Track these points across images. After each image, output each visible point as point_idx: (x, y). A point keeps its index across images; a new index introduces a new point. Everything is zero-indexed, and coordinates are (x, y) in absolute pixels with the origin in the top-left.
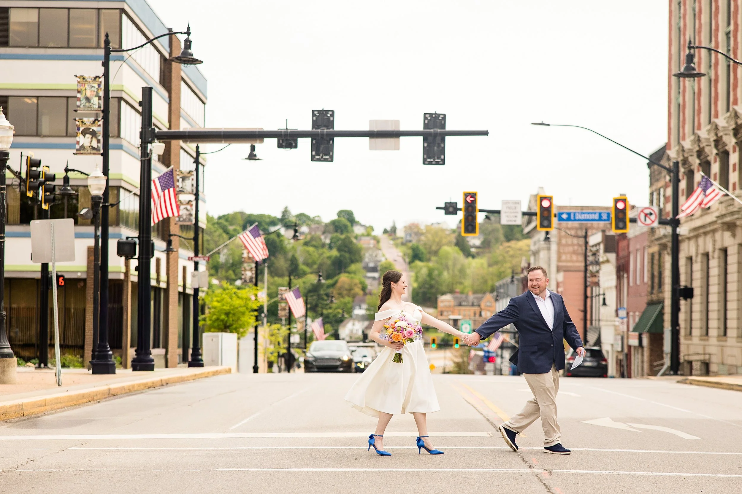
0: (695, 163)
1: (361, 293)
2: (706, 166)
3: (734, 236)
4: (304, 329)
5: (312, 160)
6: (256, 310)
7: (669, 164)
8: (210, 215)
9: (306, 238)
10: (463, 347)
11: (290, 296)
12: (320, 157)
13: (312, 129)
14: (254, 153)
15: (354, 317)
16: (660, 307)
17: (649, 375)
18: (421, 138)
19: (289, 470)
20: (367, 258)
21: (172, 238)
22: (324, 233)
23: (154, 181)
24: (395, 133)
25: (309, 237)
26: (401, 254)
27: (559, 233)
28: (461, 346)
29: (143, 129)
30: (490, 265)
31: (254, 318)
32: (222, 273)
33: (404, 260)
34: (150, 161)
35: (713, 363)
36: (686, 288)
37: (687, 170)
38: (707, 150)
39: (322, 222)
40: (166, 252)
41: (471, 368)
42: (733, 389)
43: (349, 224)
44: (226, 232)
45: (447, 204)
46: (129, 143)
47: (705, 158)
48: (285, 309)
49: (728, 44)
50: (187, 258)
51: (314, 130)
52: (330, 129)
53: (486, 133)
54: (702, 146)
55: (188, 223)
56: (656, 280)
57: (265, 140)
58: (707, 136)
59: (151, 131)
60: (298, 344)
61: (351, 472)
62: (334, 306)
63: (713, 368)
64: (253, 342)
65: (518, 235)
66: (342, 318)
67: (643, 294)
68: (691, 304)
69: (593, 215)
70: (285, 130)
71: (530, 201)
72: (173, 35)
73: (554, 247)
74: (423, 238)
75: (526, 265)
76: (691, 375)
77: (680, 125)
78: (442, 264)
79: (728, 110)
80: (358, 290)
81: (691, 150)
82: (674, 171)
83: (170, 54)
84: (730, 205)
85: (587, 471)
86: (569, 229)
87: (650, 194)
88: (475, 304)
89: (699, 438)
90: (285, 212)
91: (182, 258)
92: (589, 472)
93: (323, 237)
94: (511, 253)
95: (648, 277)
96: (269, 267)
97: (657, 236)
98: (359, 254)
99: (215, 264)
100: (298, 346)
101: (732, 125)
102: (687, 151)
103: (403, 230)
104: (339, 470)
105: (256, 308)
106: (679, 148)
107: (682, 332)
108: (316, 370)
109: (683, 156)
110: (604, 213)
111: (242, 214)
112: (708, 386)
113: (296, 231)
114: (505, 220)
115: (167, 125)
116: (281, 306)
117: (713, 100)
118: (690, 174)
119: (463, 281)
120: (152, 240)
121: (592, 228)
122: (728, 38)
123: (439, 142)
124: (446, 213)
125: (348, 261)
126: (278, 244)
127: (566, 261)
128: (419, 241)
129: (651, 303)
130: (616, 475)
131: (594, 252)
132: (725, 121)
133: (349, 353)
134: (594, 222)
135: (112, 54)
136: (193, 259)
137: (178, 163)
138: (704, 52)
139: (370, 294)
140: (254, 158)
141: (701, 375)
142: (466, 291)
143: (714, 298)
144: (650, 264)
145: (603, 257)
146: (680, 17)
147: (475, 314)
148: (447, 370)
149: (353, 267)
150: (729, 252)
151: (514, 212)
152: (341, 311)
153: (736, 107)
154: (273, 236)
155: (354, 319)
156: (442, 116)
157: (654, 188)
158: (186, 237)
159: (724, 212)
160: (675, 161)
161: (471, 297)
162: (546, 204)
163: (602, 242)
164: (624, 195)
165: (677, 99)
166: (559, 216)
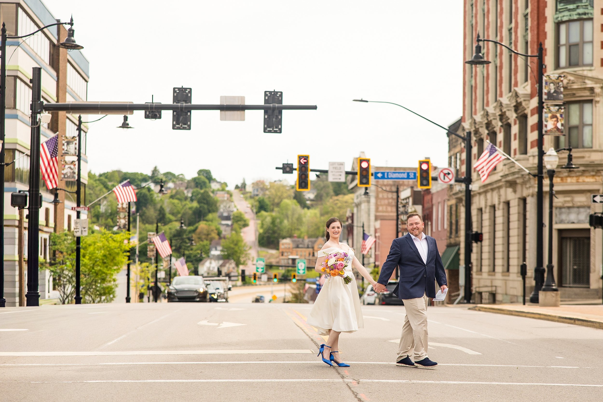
0: (484, 133)
1: (217, 237)
2: (493, 135)
3: (515, 191)
4: (169, 266)
5: (173, 128)
6: (128, 251)
7: (464, 134)
8: (93, 173)
9: (171, 192)
10: (299, 282)
11: (156, 239)
12: (180, 126)
13: (173, 103)
14: (127, 122)
15: (211, 257)
16: (457, 248)
17: (448, 303)
18: (262, 111)
19: (145, 381)
20: (222, 209)
21: (58, 192)
22: (186, 188)
23: (42, 145)
24: (241, 107)
25: (174, 191)
26: (249, 206)
27: (377, 189)
28: (298, 280)
29: (33, 102)
30: (322, 215)
31: (127, 258)
32: (102, 221)
33: (252, 211)
34: (39, 128)
35: (498, 294)
36: (477, 233)
37: (478, 138)
38: (494, 122)
39: (185, 179)
40: (54, 203)
41: (306, 298)
42: (512, 315)
43: (207, 181)
44: (106, 187)
45: (285, 165)
46: (23, 113)
47: (491, 129)
48: (153, 251)
49: (510, 39)
50: (71, 208)
51: (175, 103)
52: (188, 103)
53: (315, 108)
54: (489, 119)
55: (72, 180)
56: (454, 227)
57: (135, 111)
58: (494, 112)
59: (40, 103)
60: (164, 279)
61: (196, 382)
62: (194, 248)
63: (499, 297)
64: (126, 277)
65: (345, 191)
66: (201, 258)
67: (443, 238)
68: (482, 246)
69: (403, 174)
70: (151, 104)
71: (353, 163)
72: (61, 25)
73: (373, 200)
74: (267, 192)
75: (351, 215)
76: (481, 303)
77: (473, 102)
78: (283, 214)
79: (510, 91)
80: (214, 235)
81: (481, 123)
82: (467, 139)
83: (58, 40)
84: (511, 167)
85: (388, 381)
86: (385, 185)
87: (449, 158)
88: (310, 246)
89: (481, 354)
90: (155, 171)
91: (67, 208)
92: (390, 381)
93: (185, 192)
94: (339, 205)
95: (447, 224)
96: (140, 216)
97: (454, 192)
98: (216, 206)
99: (96, 213)
100: (165, 280)
101: (513, 103)
102: (478, 123)
103: (252, 186)
104: (186, 381)
105: (128, 249)
106: (472, 121)
107: (474, 269)
108: (177, 300)
109: (475, 127)
110: (411, 173)
111: (119, 172)
112: (493, 312)
113: (162, 187)
114: (331, 178)
115: (56, 99)
116: (150, 248)
117: (498, 83)
118: (481, 142)
119: (300, 227)
120: (40, 193)
121: (403, 185)
122: (510, 34)
123: (277, 114)
124: (283, 173)
125: (207, 211)
126: (149, 197)
127: (383, 212)
128: (264, 195)
129: (450, 246)
130: (411, 383)
131: (404, 204)
132: (508, 100)
133: (204, 286)
134: (405, 180)
135: (8, 40)
136: (76, 209)
137: (65, 130)
138: (491, 44)
139: (224, 238)
140: (127, 126)
141: (489, 303)
142: (302, 235)
143: (499, 241)
144: (449, 214)
145: (411, 208)
146: (472, 16)
147: (310, 254)
148: (286, 300)
149: (210, 216)
150: (512, 204)
151: (339, 172)
152: (199, 252)
153: (516, 89)
154: (145, 191)
155: (211, 259)
156: (279, 93)
157: (452, 153)
158: (71, 191)
159: (507, 173)
160: (468, 131)
161: (307, 241)
162: (364, 165)
163: (411, 196)
164: (429, 158)
165: (470, 81)
166: (375, 175)
